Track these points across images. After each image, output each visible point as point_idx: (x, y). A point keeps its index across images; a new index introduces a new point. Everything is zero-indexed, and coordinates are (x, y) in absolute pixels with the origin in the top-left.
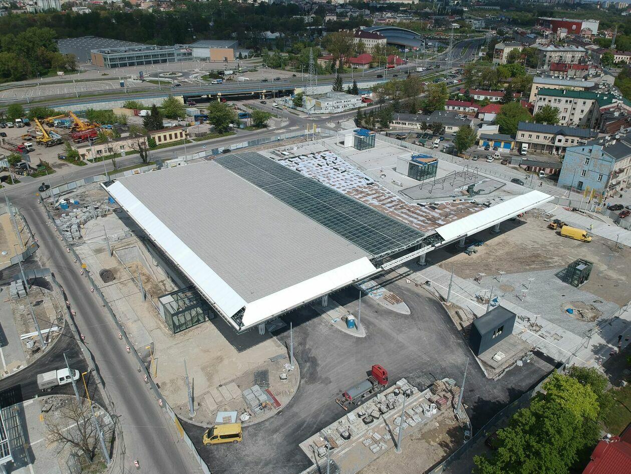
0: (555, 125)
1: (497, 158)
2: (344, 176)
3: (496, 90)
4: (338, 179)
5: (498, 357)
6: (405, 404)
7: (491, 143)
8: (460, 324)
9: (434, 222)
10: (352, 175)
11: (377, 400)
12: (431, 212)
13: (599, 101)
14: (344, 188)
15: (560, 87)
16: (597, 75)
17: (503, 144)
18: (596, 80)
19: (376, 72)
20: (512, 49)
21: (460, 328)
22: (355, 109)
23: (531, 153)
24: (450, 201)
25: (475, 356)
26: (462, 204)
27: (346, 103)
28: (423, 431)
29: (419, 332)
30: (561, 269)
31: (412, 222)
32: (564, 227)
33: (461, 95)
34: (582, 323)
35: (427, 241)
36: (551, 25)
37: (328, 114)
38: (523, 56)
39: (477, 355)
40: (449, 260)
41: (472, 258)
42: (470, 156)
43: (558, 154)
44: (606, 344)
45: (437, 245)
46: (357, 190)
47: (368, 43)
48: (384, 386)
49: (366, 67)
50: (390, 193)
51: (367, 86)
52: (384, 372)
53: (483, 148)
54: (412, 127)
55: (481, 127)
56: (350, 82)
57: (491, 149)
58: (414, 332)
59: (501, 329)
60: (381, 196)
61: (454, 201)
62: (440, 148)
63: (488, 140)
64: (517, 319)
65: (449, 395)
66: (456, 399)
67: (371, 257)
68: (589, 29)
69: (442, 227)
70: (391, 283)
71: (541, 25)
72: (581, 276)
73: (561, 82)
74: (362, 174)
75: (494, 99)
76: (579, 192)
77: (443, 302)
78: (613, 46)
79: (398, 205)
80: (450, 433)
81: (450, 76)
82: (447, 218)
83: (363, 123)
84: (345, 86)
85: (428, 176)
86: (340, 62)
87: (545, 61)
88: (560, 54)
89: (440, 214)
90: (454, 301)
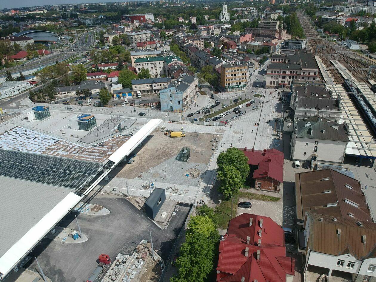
0: (150, 78)
1: (127, 103)
2: (36, 141)
3: (112, 62)
4: (32, 145)
5: (163, 216)
6: (125, 268)
7: (121, 95)
8: (139, 206)
9: (106, 154)
10: (42, 139)
11: (108, 275)
12: (102, 149)
13: (166, 61)
14: (39, 150)
15: (146, 56)
16: (161, 46)
17: (127, 94)
18: (161, 49)
19: (33, 62)
20: (114, 37)
21: (139, 209)
22: (27, 90)
23: (143, 96)
24: (110, 138)
25: (152, 220)
26: (118, 138)
27: (18, 88)
28: (140, 277)
29: (118, 221)
30: (177, 155)
31: (92, 158)
32: (171, 133)
33: (94, 68)
34: (194, 179)
35: (106, 167)
36: (130, 19)
37: (8, 98)
38: (121, 39)
39: (153, 219)
40: (121, 171)
41: (133, 165)
42: (112, 105)
43: (156, 93)
44: (207, 185)
45: (112, 168)
46: (49, 149)
47: (21, 43)
48: (109, 264)
49: (25, 59)
50: (72, 144)
51: (30, 72)
52: (106, 257)
53: (117, 99)
54: (71, 94)
55: (112, 86)
56: (17, 72)
57: (122, 98)
58: (116, 223)
59: (160, 200)
60: (67, 148)
61: (113, 137)
62: (93, 104)
63: (119, 93)
64: (166, 190)
65: (146, 250)
66: (151, 250)
67: (75, 191)
68: (150, 19)
69: (111, 156)
70: (92, 199)
71: (125, 19)
72: (187, 155)
73: (145, 53)
74: (48, 137)
75: (113, 68)
76: (172, 112)
77: (126, 197)
78: (164, 27)
79: (80, 150)
80: (154, 270)
81: (83, 57)
82: (112, 149)
83: (36, 98)
84: (14, 76)
85: (92, 126)
86: (5, 60)
87: (133, 41)
88: (139, 36)
89: (107, 148)
90: (132, 194)
